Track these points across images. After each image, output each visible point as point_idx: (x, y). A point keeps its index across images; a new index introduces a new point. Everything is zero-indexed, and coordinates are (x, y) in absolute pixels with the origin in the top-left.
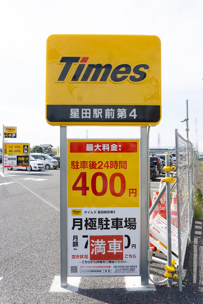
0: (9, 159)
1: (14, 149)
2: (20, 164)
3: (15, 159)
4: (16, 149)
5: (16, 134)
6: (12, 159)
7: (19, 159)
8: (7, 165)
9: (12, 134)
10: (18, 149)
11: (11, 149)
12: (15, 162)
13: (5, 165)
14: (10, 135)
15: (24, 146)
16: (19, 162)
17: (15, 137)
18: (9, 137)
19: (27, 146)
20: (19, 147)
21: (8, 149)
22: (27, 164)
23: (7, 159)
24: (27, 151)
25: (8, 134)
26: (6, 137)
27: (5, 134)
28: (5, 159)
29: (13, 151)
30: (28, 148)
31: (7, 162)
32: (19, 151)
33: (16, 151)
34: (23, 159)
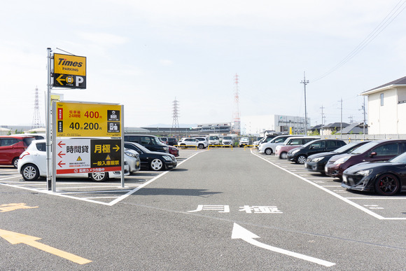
0: (70, 149)
1: (82, 121)
2: (99, 163)
3: (85, 149)
4: (89, 120)
5: (85, 78)
6: (79, 149)
7: (98, 148)
8: (64, 167)
9: (74, 77)
10: (94, 120)
11: (75, 120)
12: (86, 158)
13: (58, 168)
14: (69, 80)
15: (110, 113)
16: (96, 158)
17: (83, 86)
18: (65, 85)
19: (118, 113)
20: (96, 115)
21: (67, 121)
22: (117, 162)
23: (64, 149)
24: (116, 128)
25: (65, 76)
26: (56, 84)
27: (55, 76)
28: (58, 150)
29: (82, 126)
30: (118, 117)
31: (64, 159)
32: (95, 127)
33: (89, 126)
34: (107, 149)
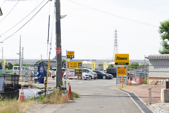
0: (70, 71)
1: (73, 65)
2: (77, 75)
3: (73, 71)
4: (74, 65)
5: (74, 56)
6: (72, 71)
7: (76, 71)
8: (69, 75)
9: (72, 56)
10: (75, 65)
11: (71, 65)
12: (74, 73)
13: (68, 75)
15: (79, 63)
16: (76, 74)
17: (73, 58)
18: (70, 58)
19: (81, 63)
20: (76, 64)
22: (81, 74)
23: (69, 71)
24: (81, 67)
25: (70, 56)
26: (68, 58)
27: (68, 56)
28: (68, 71)
29: (73, 66)
30: (81, 64)
31: (69, 73)
32: (76, 66)
33: (74, 66)
34: (78, 71)
